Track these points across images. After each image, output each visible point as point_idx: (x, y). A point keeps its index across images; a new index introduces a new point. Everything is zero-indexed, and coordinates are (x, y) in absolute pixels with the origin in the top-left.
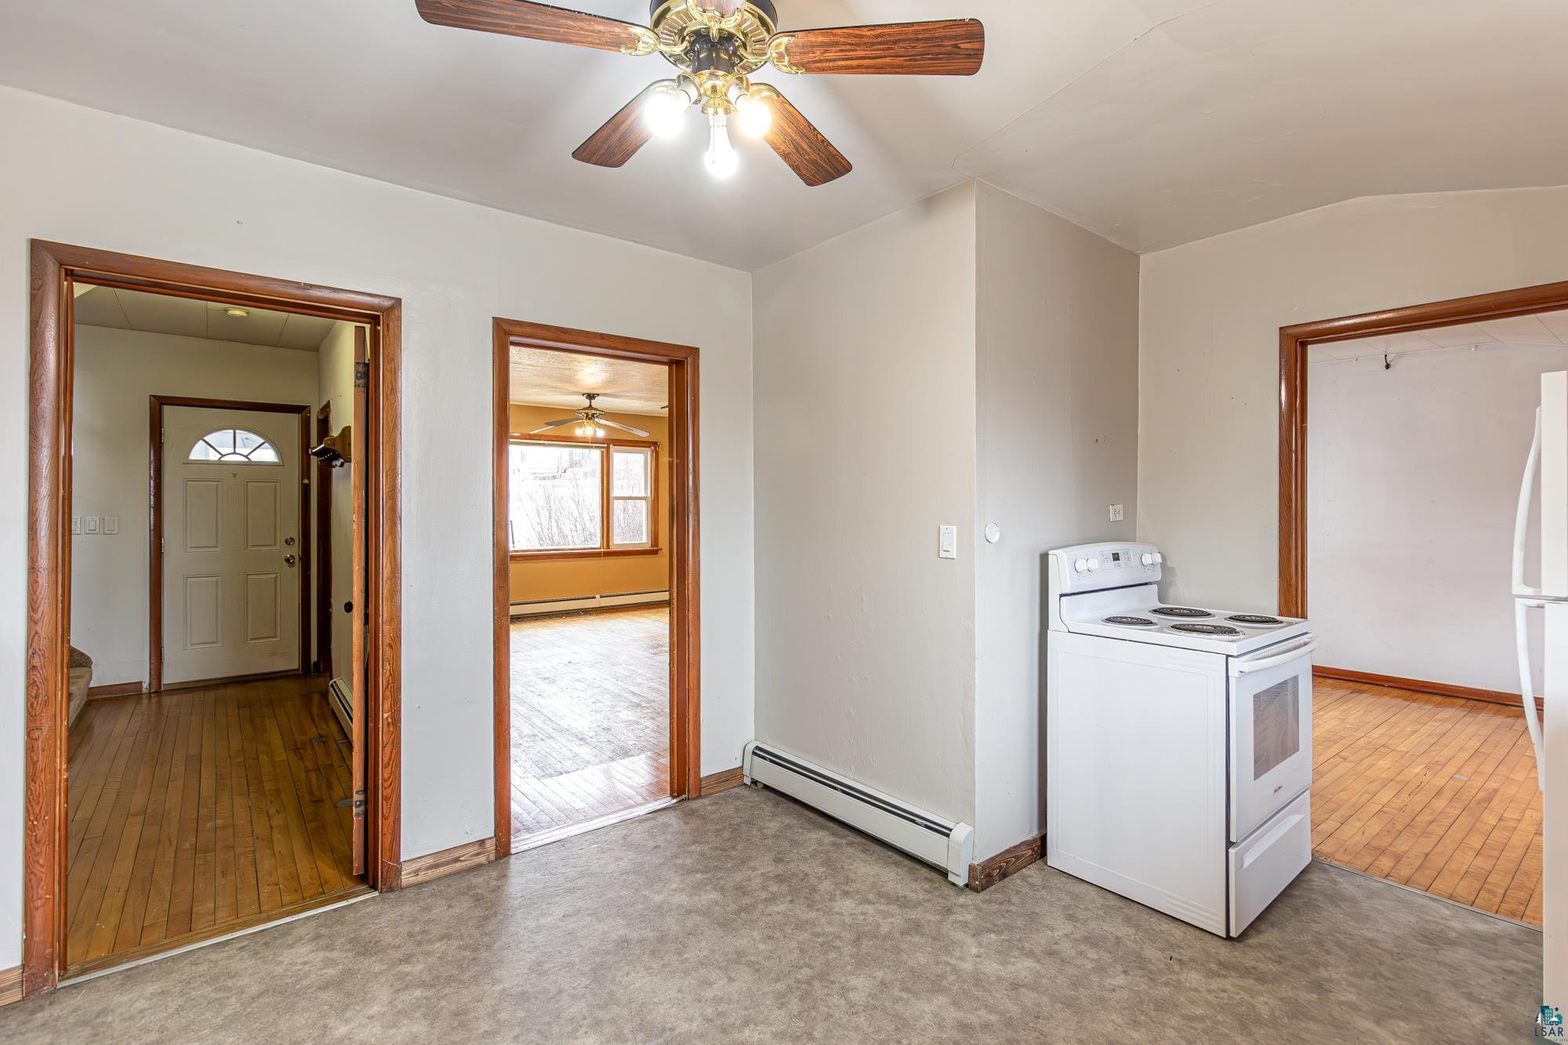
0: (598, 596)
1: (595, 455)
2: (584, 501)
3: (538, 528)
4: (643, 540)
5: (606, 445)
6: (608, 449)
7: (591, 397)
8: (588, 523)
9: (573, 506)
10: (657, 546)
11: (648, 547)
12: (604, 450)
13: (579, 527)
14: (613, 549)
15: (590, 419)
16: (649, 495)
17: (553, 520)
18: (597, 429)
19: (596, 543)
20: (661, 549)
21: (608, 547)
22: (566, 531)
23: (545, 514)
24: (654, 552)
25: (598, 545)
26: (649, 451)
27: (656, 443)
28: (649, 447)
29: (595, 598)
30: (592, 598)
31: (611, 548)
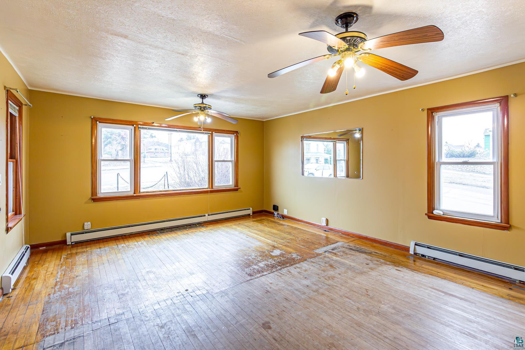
0: (207, 215)
1: (204, 138)
2: (199, 163)
3: (179, 175)
4: (230, 183)
5: (211, 132)
6: (212, 134)
7: (203, 96)
8: (201, 173)
9: (195, 165)
10: (237, 186)
11: (233, 187)
12: (210, 135)
13: (197, 175)
14: (215, 188)
15: (202, 111)
16: (233, 159)
17: (186, 171)
18: (207, 117)
19: (206, 186)
20: (240, 188)
21: (212, 188)
22: (192, 176)
23: (182, 169)
24: (236, 189)
25: (207, 187)
26: (233, 136)
27: (238, 132)
28: (234, 134)
29: (205, 216)
30: (204, 216)
31: (213, 188)
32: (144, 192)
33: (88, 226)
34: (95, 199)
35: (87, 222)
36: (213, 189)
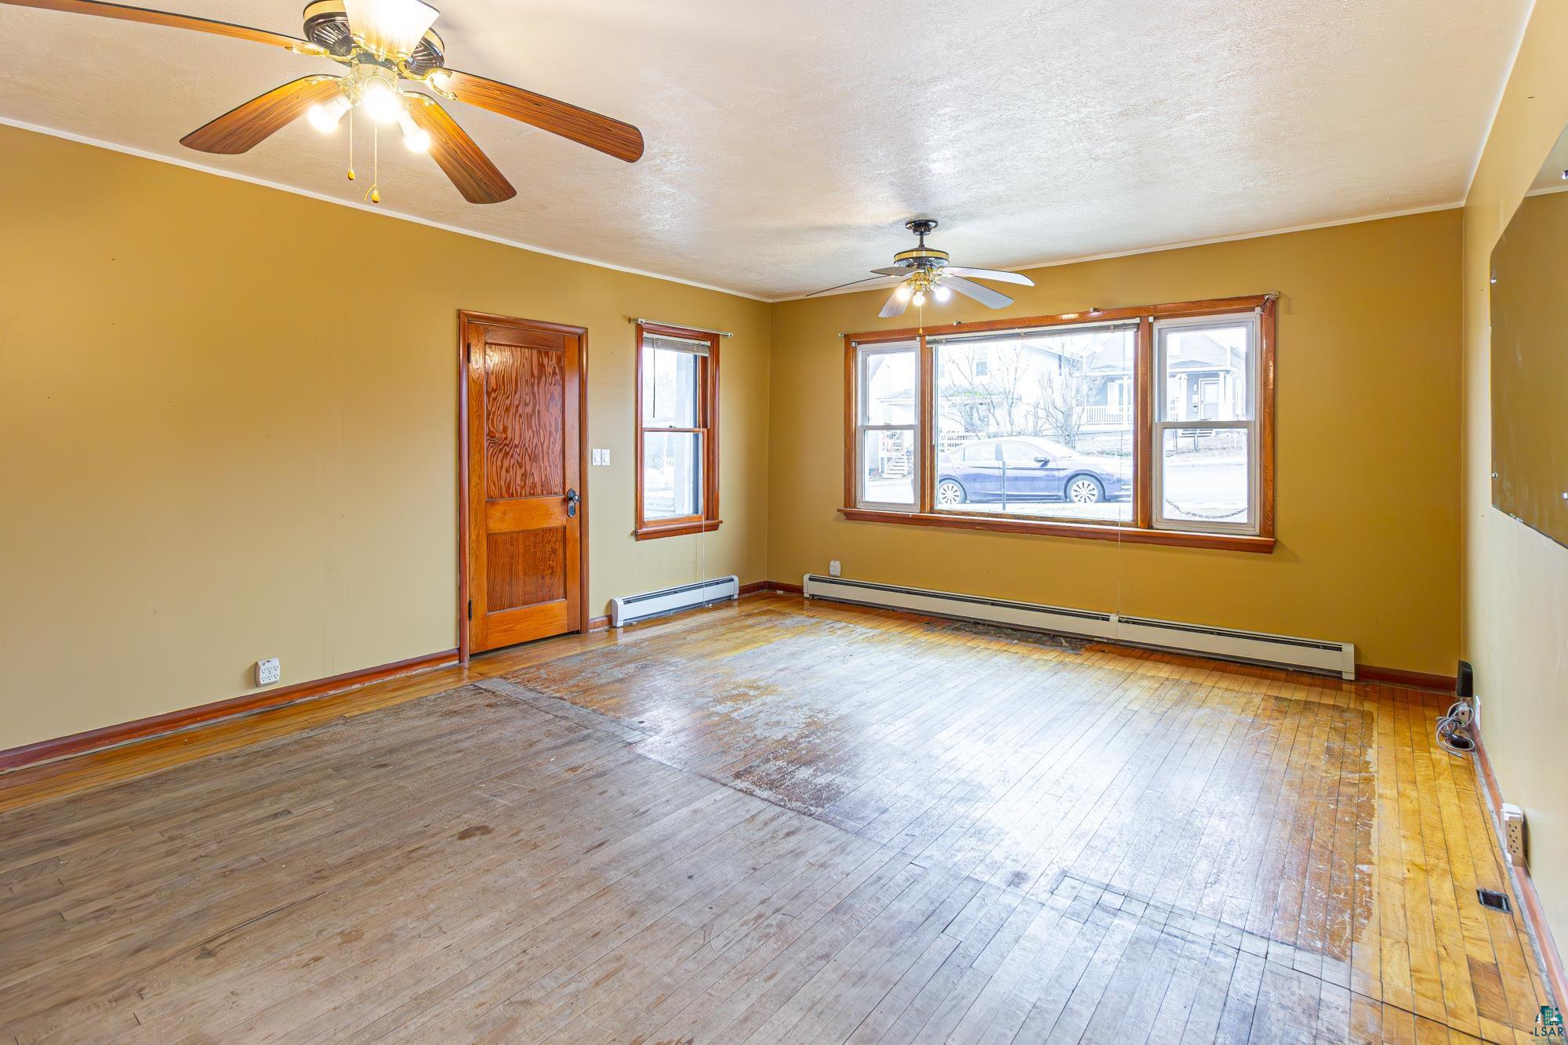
0: (1114, 618)
6: (1143, 327)
11: (1249, 535)
12: (1137, 329)
14: (1161, 528)
16: (1254, 417)
19: (1119, 514)
20: (1285, 544)
21: (1149, 525)
24: (1264, 544)
25: (1122, 518)
28: (1252, 309)
29: (1108, 620)
30: (1103, 619)
31: (1155, 526)
32: (941, 512)
33: (835, 568)
34: (852, 514)
35: (836, 559)
36: (1151, 527)
